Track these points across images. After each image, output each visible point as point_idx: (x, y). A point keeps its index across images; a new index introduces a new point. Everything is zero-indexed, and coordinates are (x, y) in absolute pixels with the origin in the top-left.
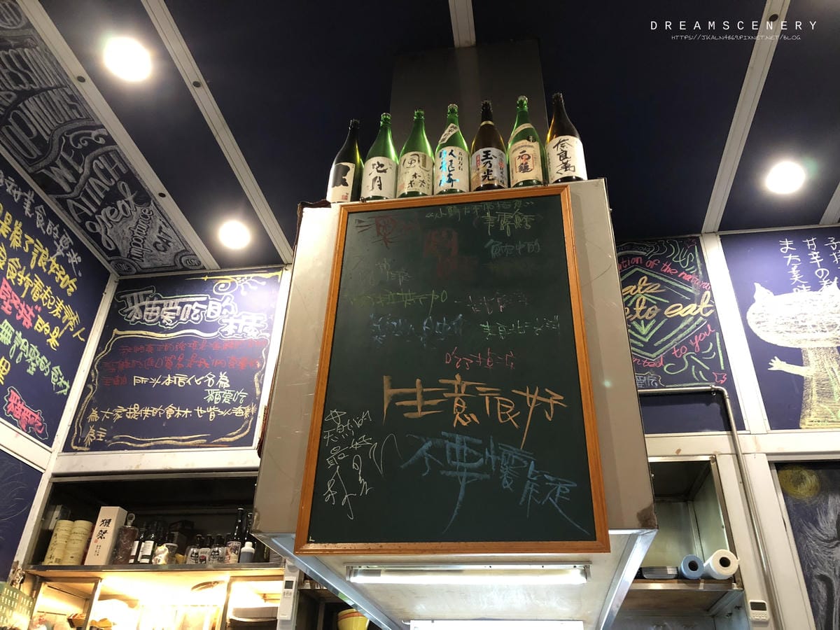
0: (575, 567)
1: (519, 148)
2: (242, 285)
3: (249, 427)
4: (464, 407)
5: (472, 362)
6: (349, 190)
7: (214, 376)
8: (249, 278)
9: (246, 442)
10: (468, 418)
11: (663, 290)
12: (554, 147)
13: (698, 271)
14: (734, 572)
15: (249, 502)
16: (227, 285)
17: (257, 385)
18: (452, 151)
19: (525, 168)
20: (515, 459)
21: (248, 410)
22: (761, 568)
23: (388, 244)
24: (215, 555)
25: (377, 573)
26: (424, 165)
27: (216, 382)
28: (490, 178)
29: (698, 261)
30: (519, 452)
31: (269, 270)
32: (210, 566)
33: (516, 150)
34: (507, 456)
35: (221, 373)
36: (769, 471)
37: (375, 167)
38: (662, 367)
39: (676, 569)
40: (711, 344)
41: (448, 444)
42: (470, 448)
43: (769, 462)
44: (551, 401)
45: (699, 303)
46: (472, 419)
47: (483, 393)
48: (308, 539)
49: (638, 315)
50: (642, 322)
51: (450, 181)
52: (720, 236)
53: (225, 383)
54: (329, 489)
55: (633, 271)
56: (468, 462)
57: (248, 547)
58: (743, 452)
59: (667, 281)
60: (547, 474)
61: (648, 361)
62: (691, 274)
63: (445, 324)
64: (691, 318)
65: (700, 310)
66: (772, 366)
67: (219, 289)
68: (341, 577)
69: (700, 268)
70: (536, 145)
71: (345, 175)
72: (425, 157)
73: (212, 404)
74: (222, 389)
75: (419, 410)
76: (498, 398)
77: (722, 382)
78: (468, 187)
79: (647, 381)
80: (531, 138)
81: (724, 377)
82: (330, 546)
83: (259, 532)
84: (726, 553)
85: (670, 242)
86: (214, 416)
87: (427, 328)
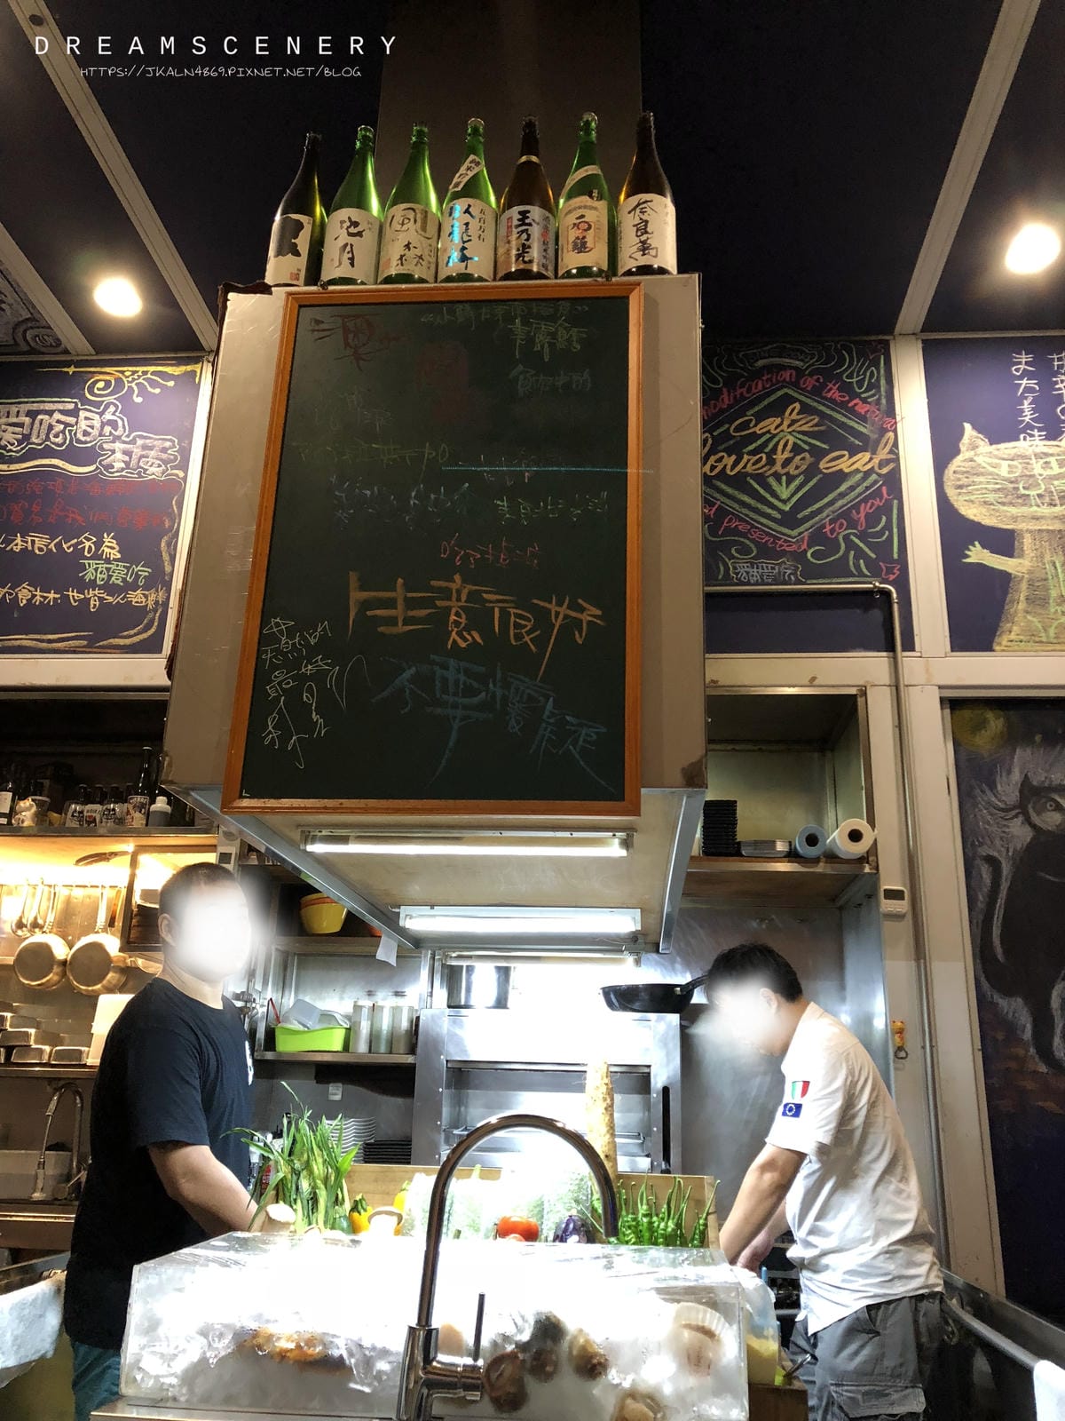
0: (614, 835)
1: (575, 209)
2: (133, 385)
3: (156, 624)
4: (463, 621)
5: (479, 556)
6: (302, 262)
7: (95, 539)
8: (145, 373)
9: (152, 646)
10: (468, 637)
11: (822, 428)
12: (630, 212)
13: (879, 399)
14: (867, 848)
15: (157, 737)
16: (108, 384)
17: (166, 557)
18: (469, 206)
19: (581, 246)
20: (529, 694)
21: (152, 597)
22: (905, 843)
23: (361, 362)
24: (109, 814)
25: (344, 840)
26: (424, 228)
27: (98, 549)
28: (526, 259)
29: (883, 382)
30: (535, 685)
31: (181, 362)
32: (102, 831)
33: (570, 212)
34: (517, 690)
35: (105, 535)
36: (939, 711)
37: (345, 225)
38: (805, 551)
39: (788, 844)
40: (884, 519)
41: (439, 671)
42: (469, 678)
43: (941, 698)
44: (585, 617)
45: (874, 452)
46: (473, 638)
47: (491, 602)
48: (241, 792)
49: (778, 467)
50: (784, 478)
51: (464, 258)
52: (924, 341)
53: (112, 551)
54: (270, 728)
55: (780, 393)
56: (464, 696)
57: (161, 804)
58: (906, 683)
59: (829, 412)
60: (568, 715)
61: (786, 541)
62: (869, 403)
63: (442, 497)
64: (859, 476)
65: (876, 461)
66: (968, 556)
67: (96, 391)
68: (293, 845)
69: (883, 393)
70: (602, 205)
71: (296, 237)
72: (426, 213)
73: (93, 584)
74: (108, 561)
75: (400, 624)
76: (512, 611)
77: (892, 577)
78: (492, 269)
79: (779, 572)
80: (595, 194)
81: (895, 571)
82: (271, 803)
83: (172, 782)
84: (861, 824)
85: (844, 347)
86: (97, 603)
87: (416, 502)
